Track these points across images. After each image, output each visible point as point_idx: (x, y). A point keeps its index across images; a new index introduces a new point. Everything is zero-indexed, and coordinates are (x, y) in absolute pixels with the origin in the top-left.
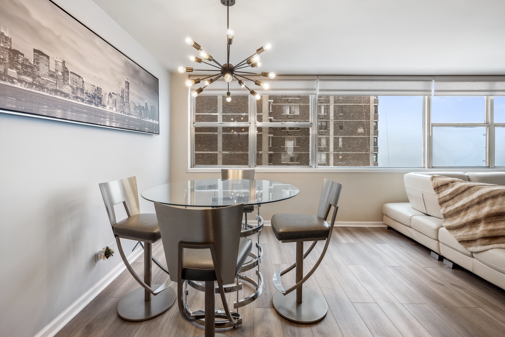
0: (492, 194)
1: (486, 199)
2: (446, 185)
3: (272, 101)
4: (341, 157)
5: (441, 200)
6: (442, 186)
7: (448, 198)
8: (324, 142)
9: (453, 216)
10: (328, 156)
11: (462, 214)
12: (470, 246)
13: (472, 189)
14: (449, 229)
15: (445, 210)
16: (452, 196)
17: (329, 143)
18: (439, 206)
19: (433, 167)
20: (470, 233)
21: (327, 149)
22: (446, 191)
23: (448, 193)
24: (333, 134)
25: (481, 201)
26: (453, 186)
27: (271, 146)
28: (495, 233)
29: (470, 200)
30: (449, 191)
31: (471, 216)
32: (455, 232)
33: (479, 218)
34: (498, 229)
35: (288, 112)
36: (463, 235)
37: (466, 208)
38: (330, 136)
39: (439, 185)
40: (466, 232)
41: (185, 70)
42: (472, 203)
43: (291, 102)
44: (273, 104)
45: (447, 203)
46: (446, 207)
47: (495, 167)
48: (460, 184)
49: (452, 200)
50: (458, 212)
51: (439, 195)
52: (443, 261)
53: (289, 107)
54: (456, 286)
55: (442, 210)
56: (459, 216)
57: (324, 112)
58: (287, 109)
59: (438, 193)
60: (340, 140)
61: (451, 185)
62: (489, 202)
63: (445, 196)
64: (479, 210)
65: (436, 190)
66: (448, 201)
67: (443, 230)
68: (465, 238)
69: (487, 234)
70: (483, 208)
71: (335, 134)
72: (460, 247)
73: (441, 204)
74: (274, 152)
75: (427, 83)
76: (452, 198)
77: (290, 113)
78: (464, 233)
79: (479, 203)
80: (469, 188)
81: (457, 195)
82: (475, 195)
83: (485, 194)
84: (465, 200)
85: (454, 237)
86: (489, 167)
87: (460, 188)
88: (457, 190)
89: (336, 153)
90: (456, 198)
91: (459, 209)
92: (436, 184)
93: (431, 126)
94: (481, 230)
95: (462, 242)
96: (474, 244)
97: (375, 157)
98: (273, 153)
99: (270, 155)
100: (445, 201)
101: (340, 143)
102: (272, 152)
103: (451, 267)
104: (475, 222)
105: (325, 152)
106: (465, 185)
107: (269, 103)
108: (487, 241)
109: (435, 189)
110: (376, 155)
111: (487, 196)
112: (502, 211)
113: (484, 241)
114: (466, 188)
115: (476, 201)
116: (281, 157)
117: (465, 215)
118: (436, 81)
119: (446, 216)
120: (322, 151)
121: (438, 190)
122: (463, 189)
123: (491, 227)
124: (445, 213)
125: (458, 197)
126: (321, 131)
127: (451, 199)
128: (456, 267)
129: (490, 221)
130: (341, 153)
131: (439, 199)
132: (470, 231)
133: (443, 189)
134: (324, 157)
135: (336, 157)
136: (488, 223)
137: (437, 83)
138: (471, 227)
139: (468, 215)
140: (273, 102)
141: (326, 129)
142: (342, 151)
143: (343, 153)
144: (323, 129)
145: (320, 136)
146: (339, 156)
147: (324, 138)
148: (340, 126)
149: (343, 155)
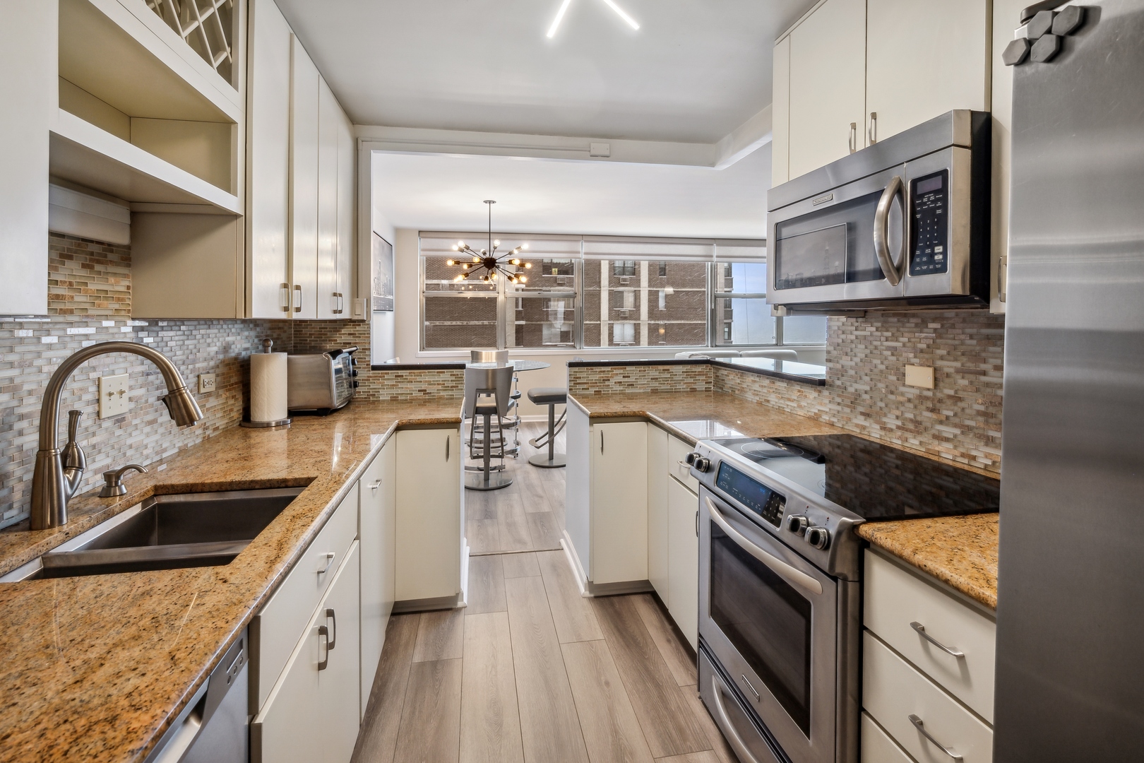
4: (662, 331)
8: (629, 300)
10: (637, 328)
19: (716, 346)
21: (634, 315)
24: (647, 285)
27: (520, 309)
38: (641, 289)
41: (453, 263)
47: (783, 345)
60: (662, 296)
71: (651, 283)
74: (526, 321)
75: (709, 247)
86: (777, 345)
89: (653, 322)
97: (726, 330)
98: (526, 325)
99: (519, 329)
101: (660, 301)
102: (523, 322)
105: (632, 321)
110: (729, 325)
116: (541, 331)
118: (718, 245)
120: (625, 318)
126: (624, 277)
130: (661, 322)
134: (629, 330)
135: (653, 330)
137: (718, 247)
141: (634, 274)
142: (664, 319)
143: (666, 322)
144: (627, 273)
145: (621, 289)
146: (658, 330)
147: (629, 292)
148: (660, 268)
149: (666, 326)
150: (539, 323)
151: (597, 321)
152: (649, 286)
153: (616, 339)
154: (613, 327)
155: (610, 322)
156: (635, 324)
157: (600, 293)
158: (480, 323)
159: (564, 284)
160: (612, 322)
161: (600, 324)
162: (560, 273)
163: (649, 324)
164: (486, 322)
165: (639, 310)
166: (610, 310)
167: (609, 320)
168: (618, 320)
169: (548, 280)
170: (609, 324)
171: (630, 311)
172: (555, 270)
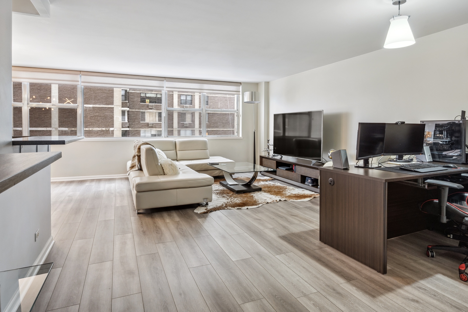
8: (189, 118)
21: (191, 125)
150: (138, 129)
151: (171, 128)
154: (180, 132)
155: (179, 129)
156: (192, 130)
157: (173, 114)
158: (100, 129)
159: (153, 108)
160: (180, 129)
161: (173, 130)
162: (150, 102)
163: (199, 130)
164: (104, 129)
165: (194, 123)
166: (178, 123)
167: (178, 128)
168: (183, 128)
169: (143, 106)
171: (189, 123)
172: (147, 101)
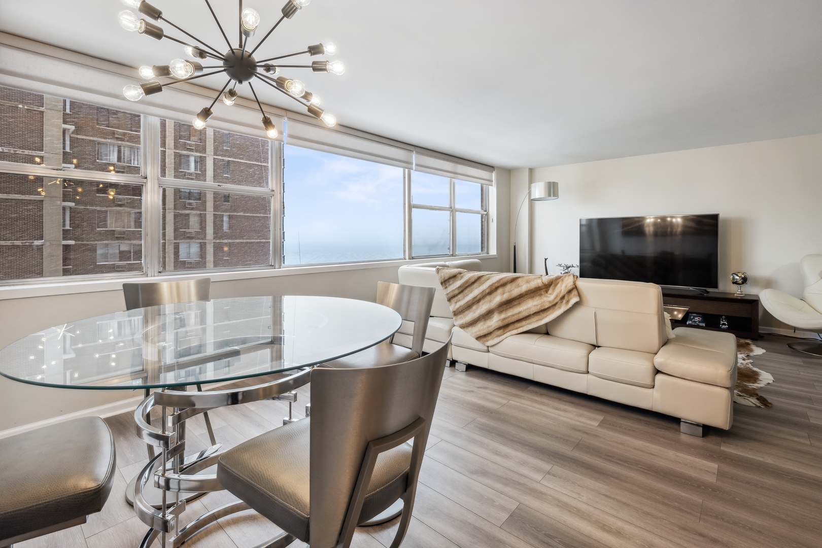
0: (501, 282)
1: (497, 288)
2: (454, 277)
3: (72, 128)
4: (226, 249)
5: (450, 296)
6: (450, 278)
7: (457, 292)
9: (464, 312)
10: (203, 247)
11: (474, 307)
12: (487, 341)
13: (483, 279)
14: (463, 327)
15: (455, 307)
16: (461, 289)
17: (206, 224)
18: (448, 303)
20: (485, 326)
22: (454, 284)
23: (457, 286)
24: (212, 210)
25: (493, 290)
26: (462, 277)
28: (506, 322)
29: (481, 291)
30: (458, 283)
31: (483, 308)
32: (470, 328)
33: (491, 308)
34: (508, 317)
35: (114, 158)
36: (479, 330)
37: (477, 301)
38: (207, 213)
39: (446, 278)
40: (481, 326)
42: (484, 294)
43: (122, 140)
44: (72, 135)
45: (456, 298)
46: (456, 303)
47: (456, 254)
48: (469, 275)
49: (462, 294)
50: (469, 307)
51: (447, 289)
52: (455, 366)
53: (116, 149)
54: (480, 388)
55: (453, 307)
56: (471, 310)
57: (196, 168)
58: (111, 152)
59: (446, 288)
60: (225, 219)
61: (459, 276)
62: (500, 291)
63: (454, 290)
64: (490, 301)
65: (444, 284)
66: (457, 295)
67: (456, 329)
68: (482, 333)
69: (501, 324)
70: (494, 298)
71: (216, 208)
72: (478, 345)
73: (450, 300)
74: (76, 241)
75: (409, 153)
76: (462, 292)
77: (119, 159)
78: (481, 328)
79: (490, 293)
80: (479, 278)
81: (466, 288)
82: (485, 286)
83: (495, 283)
84: (476, 292)
85: (471, 335)
86: (452, 255)
87: (470, 279)
88: (467, 282)
89: (218, 241)
90: (466, 291)
91: (469, 303)
92: (443, 278)
93: (411, 207)
94: (495, 321)
95: (478, 338)
96: (490, 337)
98: (75, 244)
100: (454, 296)
101: (225, 224)
102: (72, 242)
103: (464, 370)
104: (488, 314)
105: (197, 241)
106: (474, 275)
107: (64, 131)
108: (502, 330)
109: (442, 284)
111: (497, 285)
112: (510, 298)
113: (500, 332)
114: (476, 278)
115: (487, 291)
116: (94, 252)
117: (477, 309)
118: (416, 153)
119: (456, 313)
120: (191, 238)
121: (445, 284)
122: (473, 280)
123: (503, 316)
124: (455, 310)
125: (468, 289)
126: (190, 201)
127: (460, 293)
128: (470, 368)
129: (502, 309)
130: (227, 241)
131: (448, 294)
132: (484, 324)
133: (451, 283)
134: (195, 249)
135: (218, 248)
136: (501, 312)
137: (417, 155)
138: (485, 320)
139: (480, 307)
140: (76, 132)
141: (199, 199)
142: (226, 239)
143: (230, 241)
144: (193, 198)
145: (187, 212)
146: (223, 248)
147: (195, 215)
148: (224, 196)
149: (230, 245)
150: (92, 243)
152: (214, 211)
153: (183, 257)
154: (178, 246)
156: (201, 243)
159: (124, 204)
160: (177, 241)
162: (118, 193)
163: (214, 243)
165: (205, 231)
166: (175, 230)
167: (174, 239)
168: (183, 240)
170: (175, 243)
171: (195, 231)
